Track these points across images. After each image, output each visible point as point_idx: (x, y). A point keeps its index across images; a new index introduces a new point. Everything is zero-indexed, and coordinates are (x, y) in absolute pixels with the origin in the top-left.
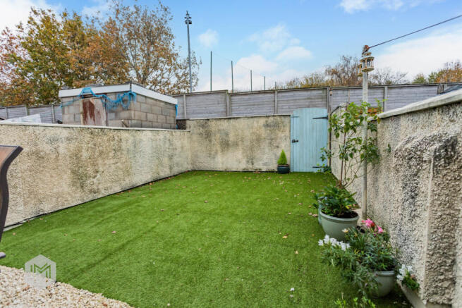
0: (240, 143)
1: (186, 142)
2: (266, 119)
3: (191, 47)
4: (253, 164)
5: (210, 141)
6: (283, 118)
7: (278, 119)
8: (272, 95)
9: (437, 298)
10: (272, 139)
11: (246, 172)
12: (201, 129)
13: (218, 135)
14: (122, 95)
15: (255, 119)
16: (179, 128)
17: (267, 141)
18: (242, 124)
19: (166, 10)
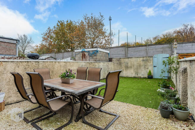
0: (133, 67)
1: (112, 66)
2: (143, 58)
3: (111, 29)
4: (137, 75)
5: (121, 66)
6: (150, 58)
7: (148, 58)
8: (146, 47)
9: (184, 102)
10: (145, 66)
11: (135, 78)
12: (118, 62)
13: (124, 64)
14: (94, 51)
15: (138, 58)
16: (110, 61)
17: (143, 66)
18: (133, 60)
19: (102, 16)
